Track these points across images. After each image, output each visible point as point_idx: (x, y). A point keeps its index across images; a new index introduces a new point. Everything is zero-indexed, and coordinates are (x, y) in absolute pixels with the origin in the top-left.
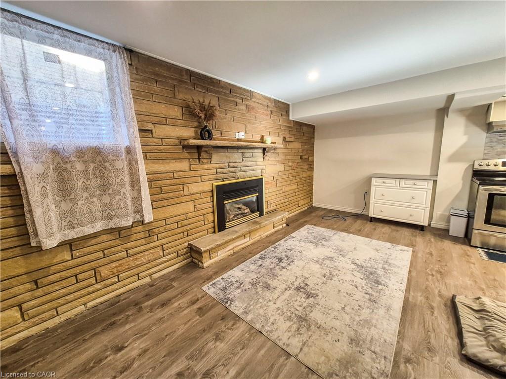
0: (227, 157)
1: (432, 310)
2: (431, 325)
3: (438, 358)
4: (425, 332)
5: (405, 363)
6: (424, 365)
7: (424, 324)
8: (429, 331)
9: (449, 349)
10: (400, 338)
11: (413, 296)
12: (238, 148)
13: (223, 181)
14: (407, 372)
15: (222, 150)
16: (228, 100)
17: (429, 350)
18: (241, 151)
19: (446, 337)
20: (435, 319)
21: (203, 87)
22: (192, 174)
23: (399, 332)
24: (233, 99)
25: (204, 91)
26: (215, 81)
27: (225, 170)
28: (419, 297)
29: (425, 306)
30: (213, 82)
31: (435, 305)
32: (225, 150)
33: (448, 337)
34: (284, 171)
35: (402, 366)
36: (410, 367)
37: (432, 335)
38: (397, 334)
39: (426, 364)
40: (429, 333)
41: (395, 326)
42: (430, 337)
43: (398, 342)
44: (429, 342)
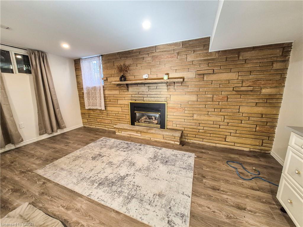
0: (137, 89)
1: (65, 208)
2: (55, 201)
3: (37, 195)
4: (53, 196)
5: (44, 182)
6: (39, 188)
7: (57, 197)
8: (52, 198)
9: (37, 202)
10: (55, 184)
11: (83, 201)
12: (144, 84)
13: (135, 101)
14: (40, 181)
15: (134, 85)
16: (138, 58)
17: (43, 193)
18: (146, 85)
19: (44, 205)
20: (58, 205)
21: (125, 57)
22: (120, 96)
23: (58, 184)
24: (141, 57)
25: (125, 59)
26: (131, 52)
27: (136, 96)
28: (81, 205)
29: (71, 205)
30: (130, 52)
31: (69, 212)
32: (136, 85)
33: (43, 206)
34: (197, 101)
35: (44, 181)
36: (41, 183)
37: (49, 198)
38: (58, 183)
39: (38, 189)
40: (51, 197)
41: (63, 183)
42: (49, 196)
43: (54, 182)
44: (46, 195)
